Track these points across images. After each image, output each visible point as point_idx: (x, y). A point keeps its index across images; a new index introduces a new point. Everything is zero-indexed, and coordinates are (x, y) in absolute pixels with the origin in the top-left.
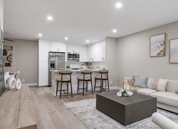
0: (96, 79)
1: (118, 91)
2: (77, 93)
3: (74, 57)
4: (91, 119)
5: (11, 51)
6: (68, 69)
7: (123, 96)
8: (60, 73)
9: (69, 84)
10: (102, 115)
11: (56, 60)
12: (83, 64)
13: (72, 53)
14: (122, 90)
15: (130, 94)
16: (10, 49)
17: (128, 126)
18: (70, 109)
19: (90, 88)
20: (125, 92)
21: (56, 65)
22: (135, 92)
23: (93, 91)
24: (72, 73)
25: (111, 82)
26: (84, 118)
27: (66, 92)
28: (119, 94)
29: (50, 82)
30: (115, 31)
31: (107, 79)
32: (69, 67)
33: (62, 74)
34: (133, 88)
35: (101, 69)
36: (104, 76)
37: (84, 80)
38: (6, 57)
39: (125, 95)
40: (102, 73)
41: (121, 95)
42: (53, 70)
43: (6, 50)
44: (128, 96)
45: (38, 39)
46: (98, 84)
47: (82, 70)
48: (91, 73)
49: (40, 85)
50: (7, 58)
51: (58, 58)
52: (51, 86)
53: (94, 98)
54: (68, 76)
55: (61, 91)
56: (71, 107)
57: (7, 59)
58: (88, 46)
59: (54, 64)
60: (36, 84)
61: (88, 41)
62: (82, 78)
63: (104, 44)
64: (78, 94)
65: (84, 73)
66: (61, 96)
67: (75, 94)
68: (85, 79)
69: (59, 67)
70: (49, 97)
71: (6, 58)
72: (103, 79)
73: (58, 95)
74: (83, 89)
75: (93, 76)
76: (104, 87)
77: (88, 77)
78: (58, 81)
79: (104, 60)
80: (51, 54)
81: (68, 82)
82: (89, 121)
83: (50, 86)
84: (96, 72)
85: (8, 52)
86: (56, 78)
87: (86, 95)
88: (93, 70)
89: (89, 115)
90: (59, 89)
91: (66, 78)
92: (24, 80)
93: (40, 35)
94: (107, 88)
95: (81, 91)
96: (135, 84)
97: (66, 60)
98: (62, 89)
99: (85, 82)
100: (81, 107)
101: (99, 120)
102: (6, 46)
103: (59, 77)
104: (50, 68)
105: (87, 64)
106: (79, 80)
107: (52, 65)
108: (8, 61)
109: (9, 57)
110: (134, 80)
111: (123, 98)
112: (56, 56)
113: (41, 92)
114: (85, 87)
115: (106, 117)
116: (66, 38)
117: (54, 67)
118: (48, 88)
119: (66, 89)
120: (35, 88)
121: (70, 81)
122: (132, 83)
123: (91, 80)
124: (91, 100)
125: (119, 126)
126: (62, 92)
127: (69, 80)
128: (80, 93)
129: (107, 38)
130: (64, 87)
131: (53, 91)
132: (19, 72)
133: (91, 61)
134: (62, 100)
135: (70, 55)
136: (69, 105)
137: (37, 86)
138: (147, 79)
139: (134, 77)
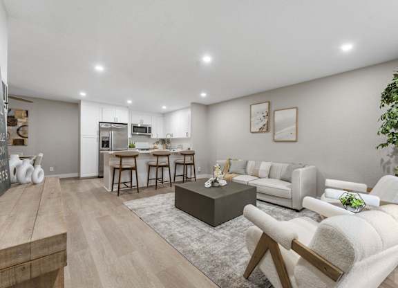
0: (176, 164)
1: (207, 180)
2: (146, 185)
3: (143, 130)
4: (167, 223)
5: (26, 119)
6: (132, 150)
7: (213, 186)
8: (117, 156)
9: (134, 172)
10: (184, 215)
11: (112, 136)
12: (157, 143)
13: (139, 125)
14: (212, 179)
15: (223, 183)
16: (24, 114)
17: (219, 227)
18: (135, 210)
19: (166, 177)
20: (216, 181)
21: (112, 143)
22: (230, 181)
23: (172, 181)
24: (137, 156)
25: (198, 168)
26: (155, 221)
27: (129, 185)
28: (208, 184)
29: (101, 171)
30: (203, 95)
31: (193, 164)
32: (134, 147)
33: (122, 157)
34: (228, 176)
35: (185, 149)
36: (188, 160)
37: (157, 166)
38: (15, 128)
39: (216, 184)
40: (185, 155)
41: (210, 185)
42: (106, 152)
43: (16, 117)
44: (219, 186)
45: (80, 101)
46: (180, 171)
47: (156, 150)
48: (168, 156)
49: (82, 175)
50: (18, 130)
51: (116, 132)
52: (102, 177)
53: (172, 192)
54: (132, 160)
55: (119, 183)
56: (136, 207)
57: (18, 133)
58: (165, 115)
59: (108, 142)
60: (76, 175)
61: (164, 107)
62: (154, 163)
63: (189, 112)
64: (148, 187)
65: (157, 156)
66: (120, 192)
67: (143, 188)
68: (159, 164)
69: (117, 146)
70: (99, 194)
71: (16, 131)
72: (187, 164)
73: (114, 190)
74: (157, 179)
75: (172, 160)
76: (189, 176)
77: (163, 161)
78: (115, 169)
79: (189, 136)
80: (103, 126)
81: (131, 169)
82: (163, 225)
83: (100, 177)
84: (176, 153)
85: (19, 120)
86: (111, 163)
87: (160, 188)
88: (172, 151)
89: (164, 218)
90: (116, 180)
91: (128, 163)
92: (52, 169)
93: (83, 94)
94: (193, 176)
95: (153, 183)
96: (231, 170)
97: (129, 136)
98: (122, 181)
99: (160, 169)
100: (152, 207)
101: (178, 222)
102: (16, 110)
103: (116, 163)
104: (101, 148)
105: (163, 141)
106: (150, 166)
107: (105, 144)
108: (20, 136)
109: (21, 129)
110: (230, 164)
111: (213, 189)
112: (111, 129)
113: (85, 187)
114: (159, 176)
115: (189, 218)
116: (130, 102)
117: (108, 146)
118: (98, 180)
119: (129, 180)
120: (73, 181)
121: (135, 168)
122: (227, 168)
123: (168, 166)
124: (167, 195)
125: (206, 228)
126: (122, 186)
127: (134, 166)
128: (151, 186)
130: (125, 177)
131: (106, 184)
132: (41, 155)
133: (169, 137)
134: (120, 198)
135: (135, 128)
136: (133, 204)
137: (78, 178)
138: (247, 162)
139: (230, 159)
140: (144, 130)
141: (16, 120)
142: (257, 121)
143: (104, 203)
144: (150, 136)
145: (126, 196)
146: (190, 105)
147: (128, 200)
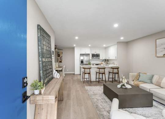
0: (109, 72)
2: (95, 80)
9: (90, 75)
11: (84, 59)
16: (61, 53)
21: (84, 62)
27: (88, 79)
28: (119, 86)
31: (118, 73)
32: (90, 64)
36: (115, 71)
38: (59, 58)
39: (124, 87)
40: (113, 68)
44: (126, 88)
48: (104, 68)
54: (89, 70)
55: (84, 78)
58: (106, 48)
61: (104, 45)
63: (116, 46)
65: (99, 68)
67: (94, 82)
68: (100, 72)
72: (115, 73)
73: (83, 81)
74: (99, 78)
75: (107, 70)
77: (102, 71)
78: (83, 73)
79: (117, 59)
84: (109, 67)
85: (61, 55)
87: (101, 83)
88: (107, 66)
91: (87, 71)
94: (118, 79)
96: (140, 79)
99: (101, 74)
106: (97, 73)
107: (82, 62)
108: (61, 60)
109: (61, 58)
110: (139, 76)
116: (90, 45)
118: (80, 76)
123: (104, 73)
127: (89, 72)
128: (97, 81)
129: (117, 42)
132: (64, 66)
135: (93, 55)
137: (74, 74)
138: (153, 76)
139: (139, 73)
140: (97, 56)
141: (60, 55)
142: (161, 50)
143: (79, 85)
144: (99, 58)
145: (86, 84)
146: (116, 43)
147: (87, 86)
